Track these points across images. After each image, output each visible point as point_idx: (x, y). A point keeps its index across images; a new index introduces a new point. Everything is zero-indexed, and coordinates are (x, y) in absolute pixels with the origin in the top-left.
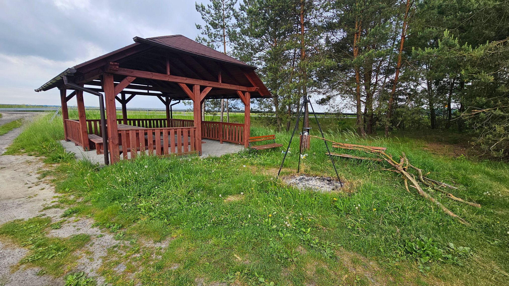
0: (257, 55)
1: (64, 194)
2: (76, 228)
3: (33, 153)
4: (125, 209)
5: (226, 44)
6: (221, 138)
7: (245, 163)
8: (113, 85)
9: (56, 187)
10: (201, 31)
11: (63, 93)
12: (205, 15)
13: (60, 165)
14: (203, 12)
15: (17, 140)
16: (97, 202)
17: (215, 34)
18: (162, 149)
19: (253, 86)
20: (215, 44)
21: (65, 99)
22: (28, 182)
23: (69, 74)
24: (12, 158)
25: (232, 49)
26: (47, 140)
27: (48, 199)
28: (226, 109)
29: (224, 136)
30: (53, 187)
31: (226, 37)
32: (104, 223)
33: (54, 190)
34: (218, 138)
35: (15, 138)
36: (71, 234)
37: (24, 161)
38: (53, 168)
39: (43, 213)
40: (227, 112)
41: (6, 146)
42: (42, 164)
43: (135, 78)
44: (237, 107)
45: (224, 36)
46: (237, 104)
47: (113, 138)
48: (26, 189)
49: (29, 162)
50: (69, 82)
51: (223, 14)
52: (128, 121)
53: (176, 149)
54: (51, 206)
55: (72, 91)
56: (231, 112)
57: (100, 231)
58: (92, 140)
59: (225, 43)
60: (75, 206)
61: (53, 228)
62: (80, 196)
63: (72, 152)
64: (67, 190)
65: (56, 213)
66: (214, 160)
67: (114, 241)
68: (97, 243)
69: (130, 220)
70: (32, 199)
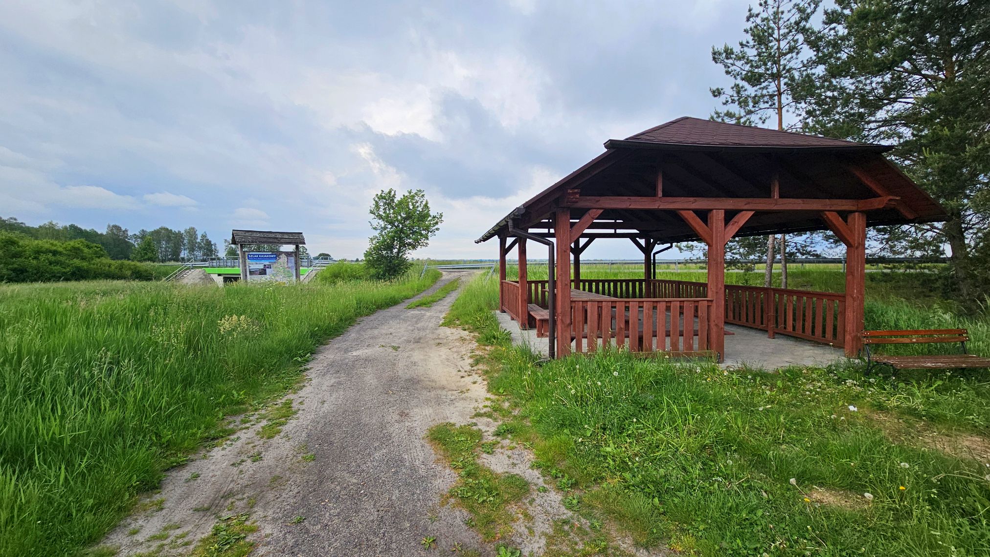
0: (881, 115)
1: (497, 397)
2: (511, 460)
3: (467, 327)
4: (581, 451)
5: (784, 110)
6: (772, 325)
7: (855, 399)
8: (569, 226)
9: (488, 383)
10: (723, 98)
11: (503, 243)
12: (733, 65)
13: (493, 348)
14: (730, 61)
15: (454, 307)
16: (539, 422)
17: (756, 96)
18: (641, 339)
19: (876, 195)
20: (754, 118)
21: (504, 251)
22: (461, 369)
23: (517, 216)
24: (447, 331)
25: (801, 118)
26: (481, 310)
27: (479, 401)
28: (778, 257)
29: (781, 320)
30: (486, 383)
31: (783, 97)
32: (548, 467)
33: (486, 387)
34: (762, 324)
35: (451, 304)
36: (505, 470)
37: (458, 337)
38: (486, 352)
39: (474, 421)
40: (783, 262)
41: (444, 315)
42: (475, 345)
43: (602, 211)
44: (813, 249)
45: (780, 94)
46: (812, 243)
47: (563, 314)
48: (459, 378)
49: (463, 339)
50: (514, 228)
51: (778, 48)
52: (581, 284)
53: (668, 340)
54: (482, 412)
55: (513, 239)
56: (794, 262)
57: (542, 479)
58: (532, 313)
59: (780, 109)
60: (510, 421)
61: (484, 449)
62: (516, 405)
63: (507, 331)
64: (501, 390)
65: (488, 426)
66: (758, 379)
67: (563, 509)
68: (538, 501)
69: (588, 474)
70: (463, 396)
